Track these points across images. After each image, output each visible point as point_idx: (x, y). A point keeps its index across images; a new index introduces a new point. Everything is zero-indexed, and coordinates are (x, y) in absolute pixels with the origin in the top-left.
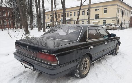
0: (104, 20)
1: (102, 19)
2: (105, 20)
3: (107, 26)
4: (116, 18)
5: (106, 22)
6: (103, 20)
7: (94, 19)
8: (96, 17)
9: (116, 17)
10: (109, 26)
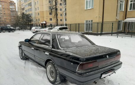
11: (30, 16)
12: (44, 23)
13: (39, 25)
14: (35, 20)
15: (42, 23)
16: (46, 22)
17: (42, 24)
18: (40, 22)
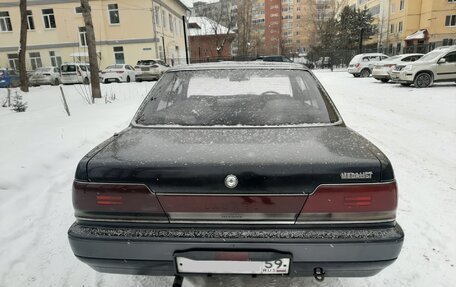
0: (116, 49)
1: (107, 43)
2: (121, 49)
3: (143, 69)
4: (155, 40)
5: (122, 54)
6: (111, 47)
7: (77, 45)
8: (82, 35)
9: (153, 37)
10: (148, 69)
11: (369, 16)
12: (420, 36)
13: (399, 45)
14: (384, 30)
15: (408, 38)
16: (426, 33)
17: (409, 42)
18: (401, 35)
